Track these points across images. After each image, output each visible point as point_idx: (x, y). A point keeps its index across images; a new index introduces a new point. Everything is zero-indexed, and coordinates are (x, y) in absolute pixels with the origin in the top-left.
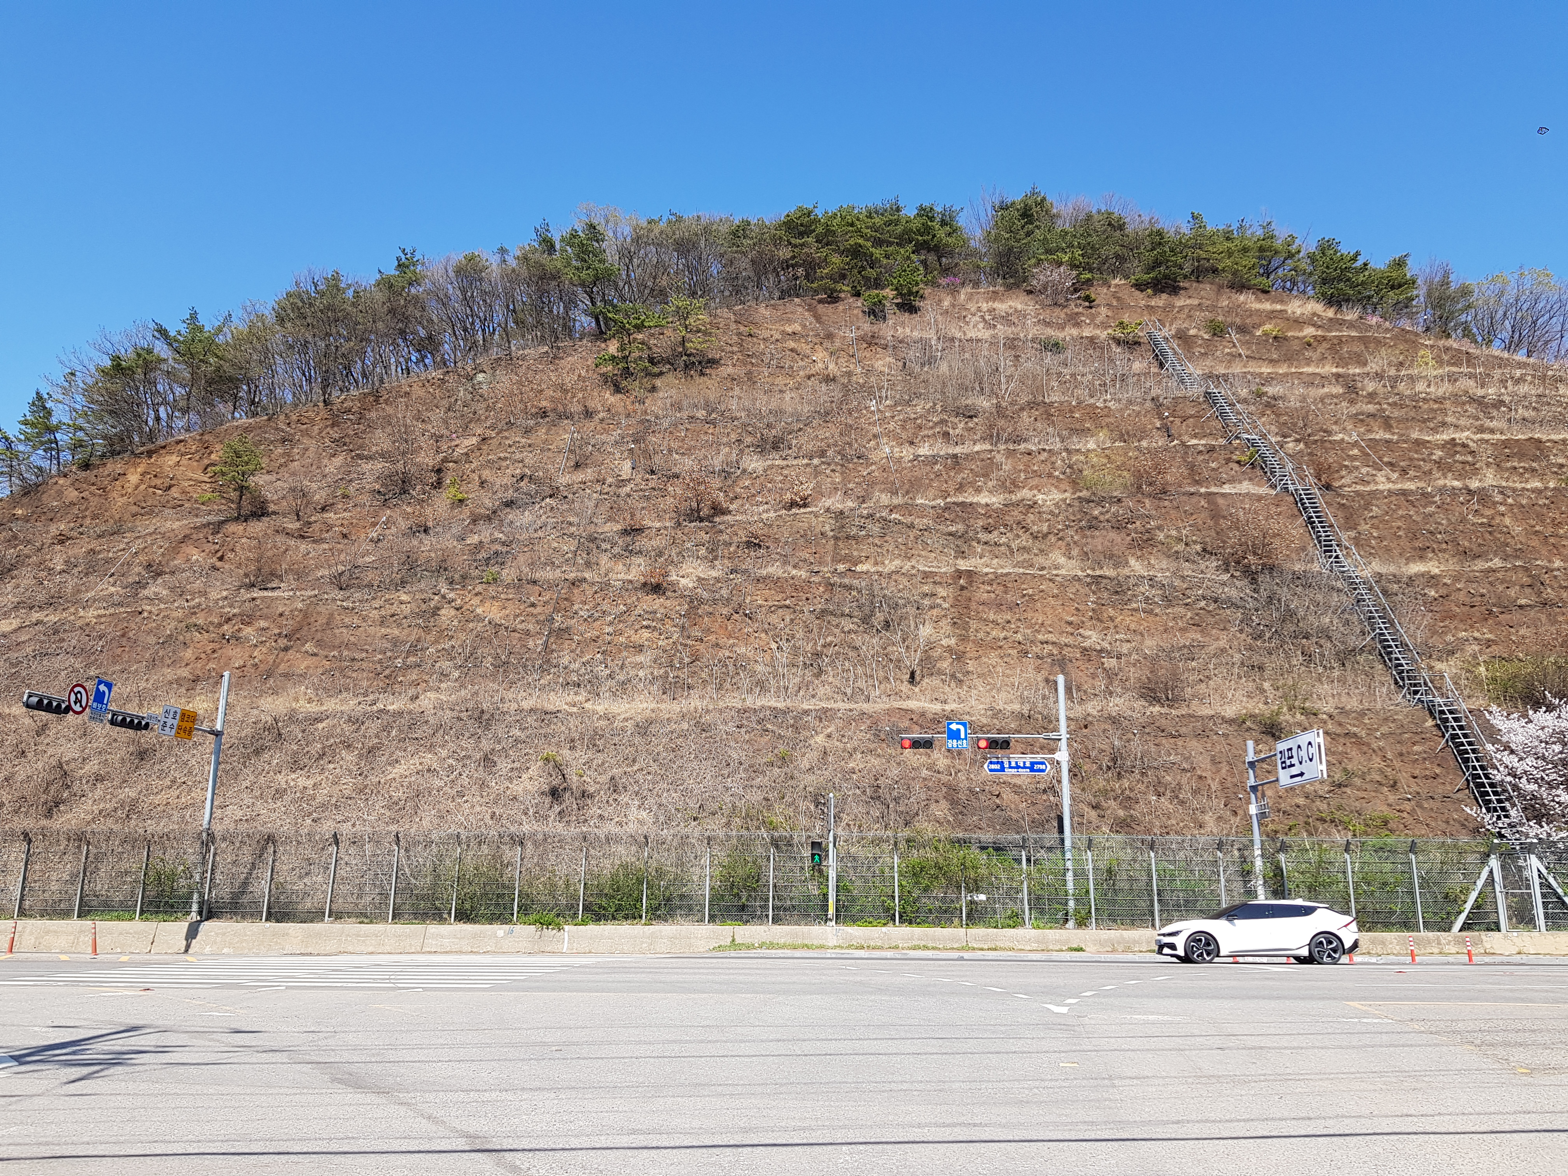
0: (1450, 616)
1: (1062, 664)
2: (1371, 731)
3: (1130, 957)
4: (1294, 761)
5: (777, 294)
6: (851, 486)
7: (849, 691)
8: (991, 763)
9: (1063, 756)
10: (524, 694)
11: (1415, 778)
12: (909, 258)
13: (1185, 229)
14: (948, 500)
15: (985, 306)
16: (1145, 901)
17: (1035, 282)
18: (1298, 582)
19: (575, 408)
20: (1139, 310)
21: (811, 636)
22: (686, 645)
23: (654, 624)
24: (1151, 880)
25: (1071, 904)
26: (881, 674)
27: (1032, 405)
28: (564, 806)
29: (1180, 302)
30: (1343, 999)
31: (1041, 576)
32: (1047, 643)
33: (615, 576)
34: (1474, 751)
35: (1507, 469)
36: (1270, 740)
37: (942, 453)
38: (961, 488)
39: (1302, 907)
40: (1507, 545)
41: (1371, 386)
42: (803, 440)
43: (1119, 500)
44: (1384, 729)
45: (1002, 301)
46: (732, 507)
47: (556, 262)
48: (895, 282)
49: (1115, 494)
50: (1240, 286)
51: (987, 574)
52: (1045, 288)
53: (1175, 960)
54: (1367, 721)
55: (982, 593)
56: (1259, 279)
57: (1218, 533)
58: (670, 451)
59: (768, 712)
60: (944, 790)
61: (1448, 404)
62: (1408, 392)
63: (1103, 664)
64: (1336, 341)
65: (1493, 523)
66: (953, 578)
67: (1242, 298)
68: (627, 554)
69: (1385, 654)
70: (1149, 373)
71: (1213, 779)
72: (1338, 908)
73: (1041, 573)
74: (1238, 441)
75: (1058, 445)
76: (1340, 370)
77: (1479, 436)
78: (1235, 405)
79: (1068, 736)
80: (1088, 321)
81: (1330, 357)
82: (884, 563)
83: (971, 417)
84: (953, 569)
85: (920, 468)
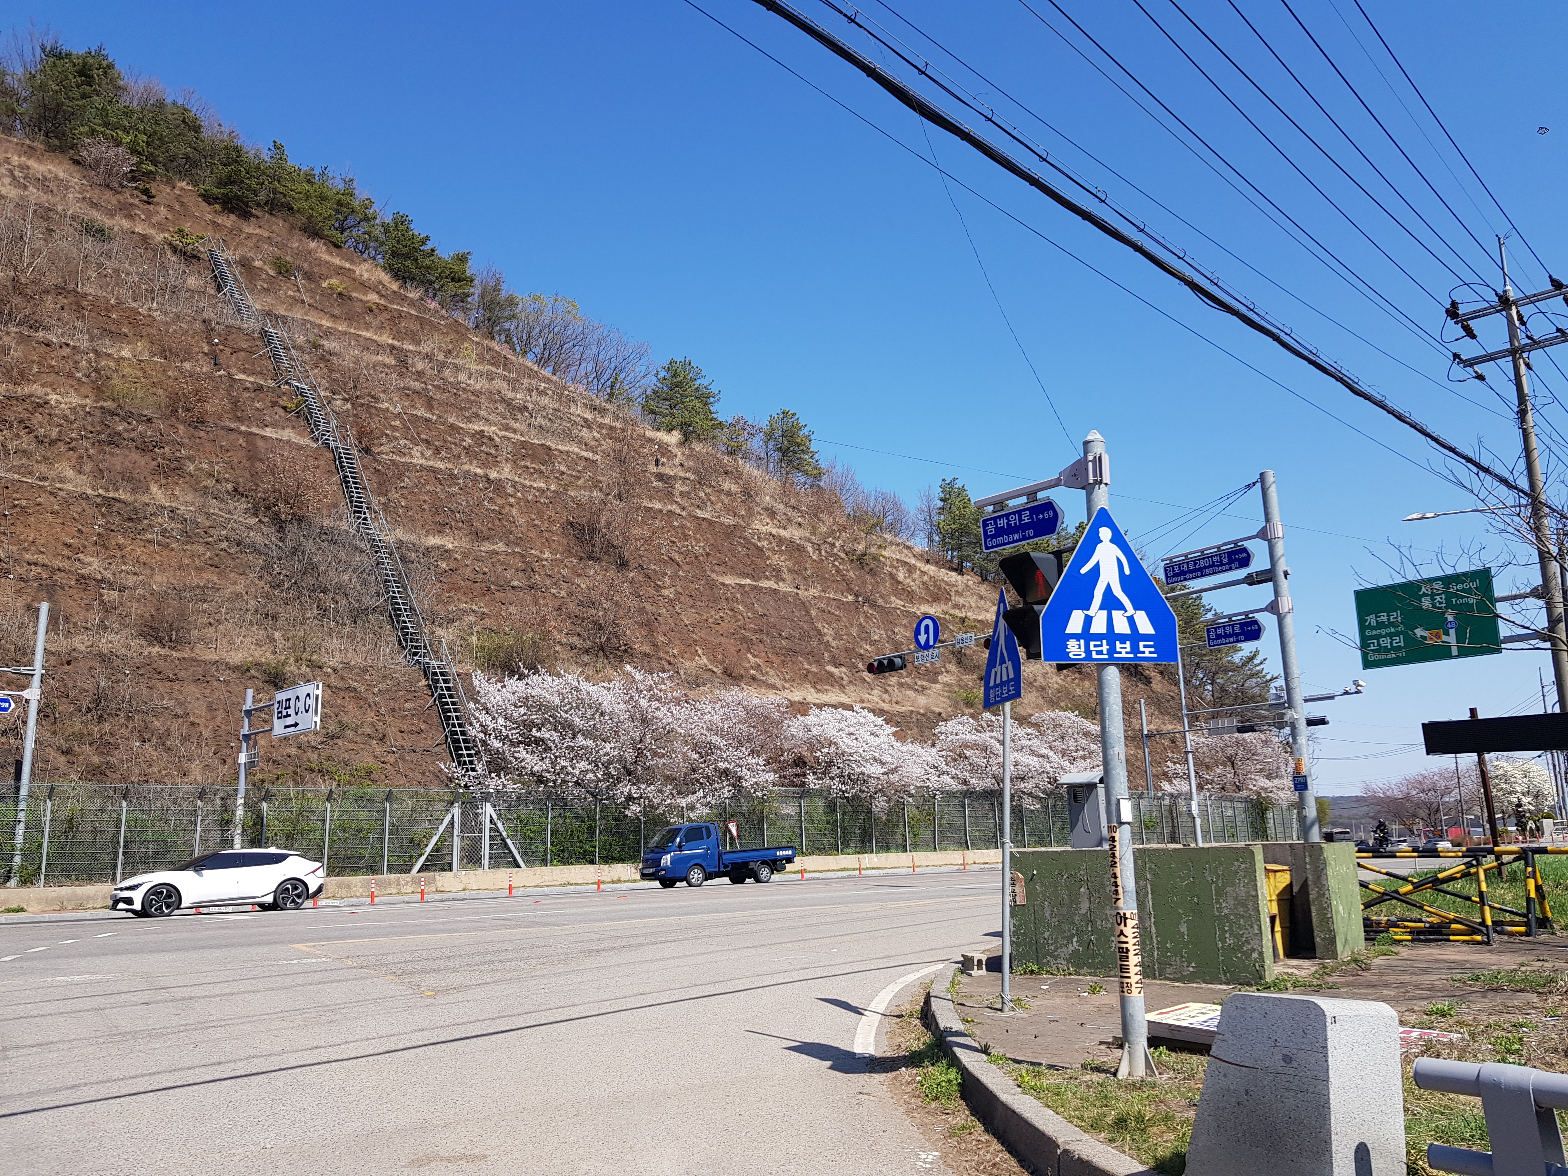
0: (454, 588)
1: (50, 590)
2: (369, 687)
3: (80, 914)
4: (290, 711)
9: (33, 694)
11: (402, 732)
13: (266, 156)
15: (15, 159)
16: (108, 854)
17: (85, 154)
18: (324, 537)
20: (203, 224)
24: (119, 833)
25: (18, 859)
27: (60, 290)
29: (250, 228)
30: (290, 942)
31: (40, 487)
32: (35, 564)
34: (455, 711)
35: (521, 467)
36: (272, 688)
39: (273, 854)
40: (511, 532)
41: (420, 366)
43: (149, 420)
44: (383, 686)
45: (40, 161)
49: (145, 412)
50: (315, 234)
52: (97, 162)
53: (130, 915)
54: (368, 677)
56: (334, 232)
57: (252, 475)
61: (483, 399)
62: (452, 379)
63: (101, 595)
64: (396, 315)
65: (503, 511)
67: (313, 245)
69: (394, 617)
70: (204, 293)
71: (206, 727)
72: (310, 855)
73: (41, 483)
74: (287, 387)
75: (85, 343)
76: (396, 343)
77: (503, 433)
78: (289, 350)
79: (44, 672)
80: (143, 217)
81: (388, 328)
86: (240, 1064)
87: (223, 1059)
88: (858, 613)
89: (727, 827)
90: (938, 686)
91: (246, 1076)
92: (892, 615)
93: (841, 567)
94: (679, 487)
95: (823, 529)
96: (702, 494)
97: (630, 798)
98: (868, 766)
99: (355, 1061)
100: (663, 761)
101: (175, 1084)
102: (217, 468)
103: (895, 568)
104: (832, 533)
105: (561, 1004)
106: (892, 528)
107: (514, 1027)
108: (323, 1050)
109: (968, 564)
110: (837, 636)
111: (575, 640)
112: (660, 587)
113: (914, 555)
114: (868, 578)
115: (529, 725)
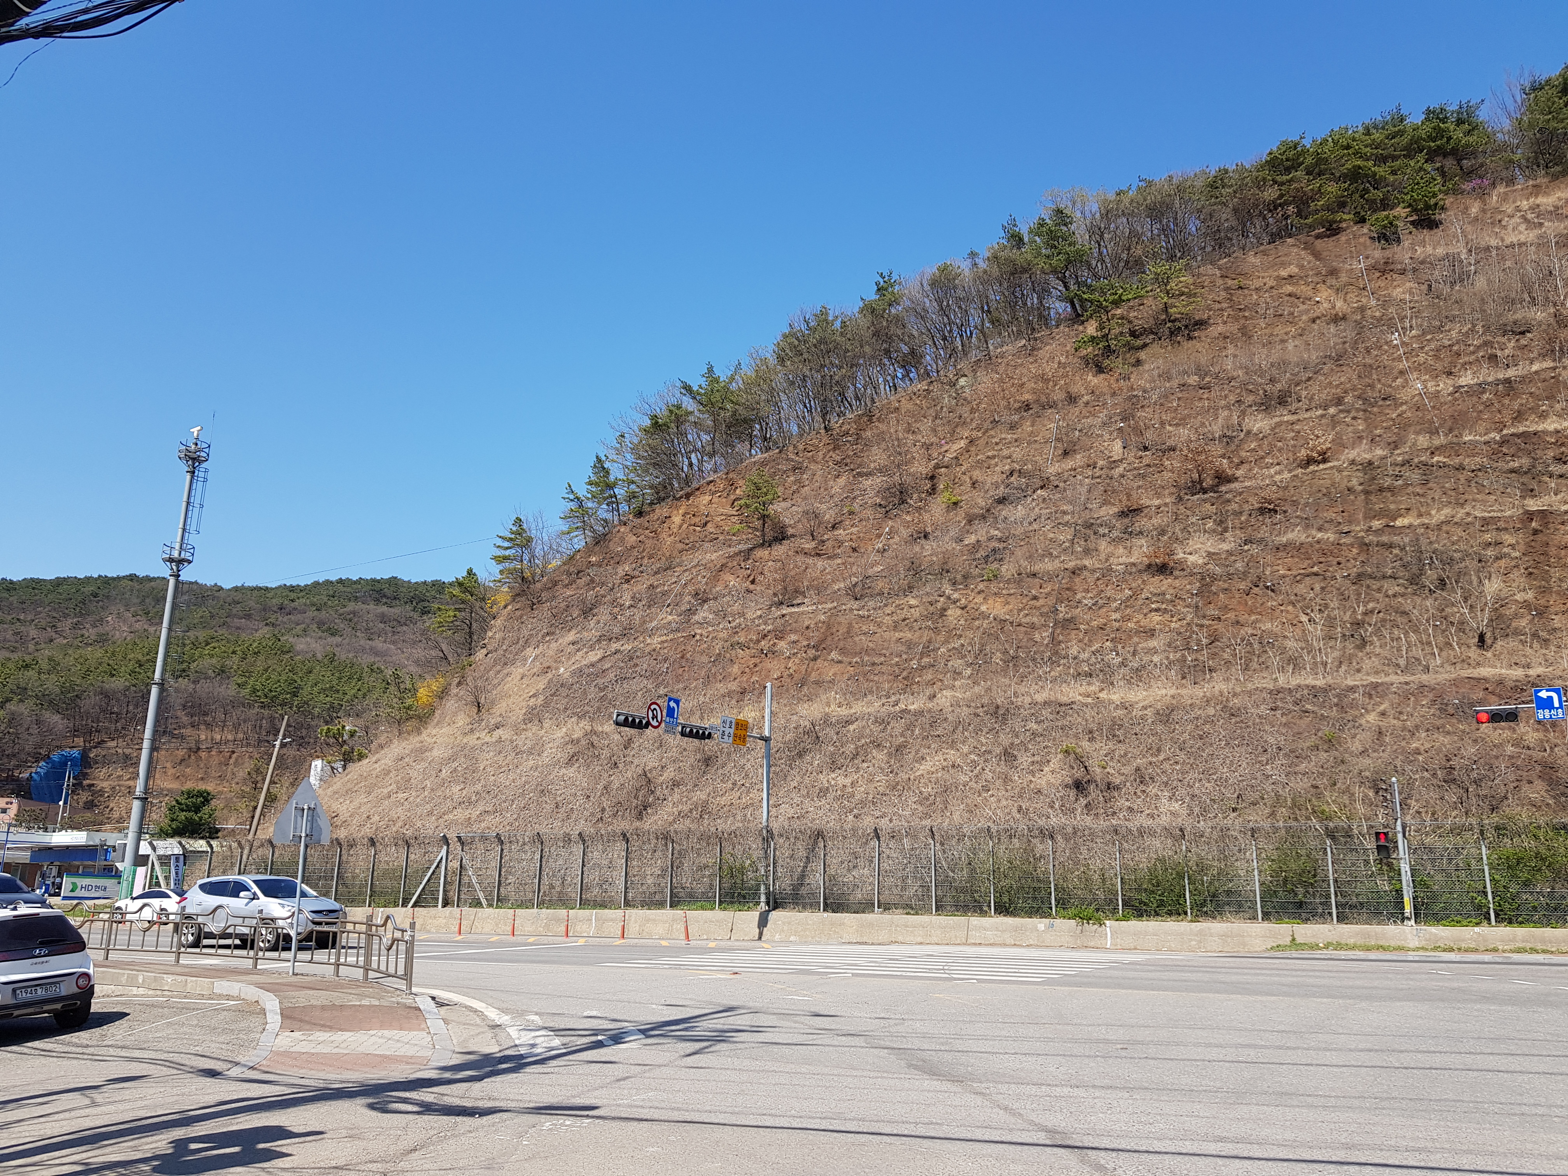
5: (1266, 239)
6: (1378, 432)
7: (1402, 662)
10: (1037, 687)
12: (1421, 169)
14: (1505, 432)
15: (1525, 204)
19: (1058, 395)
21: (1348, 604)
22: (1202, 626)
23: (1164, 606)
26: (1441, 639)
28: (1090, 798)
33: (1116, 561)
37: (1490, 379)
38: (1519, 416)
42: (1314, 388)
45: (1546, 194)
46: (1239, 473)
47: (1026, 254)
48: (1407, 198)
55: (1562, 535)
58: (1162, 423)
59: (1306, 692)
60: (1538, 768)
66: (1522, 521)
68: (1126, 536)
82: (1430, 514)
83: (1523, 333)
84: (1521, 511)
85: (1464, 401)
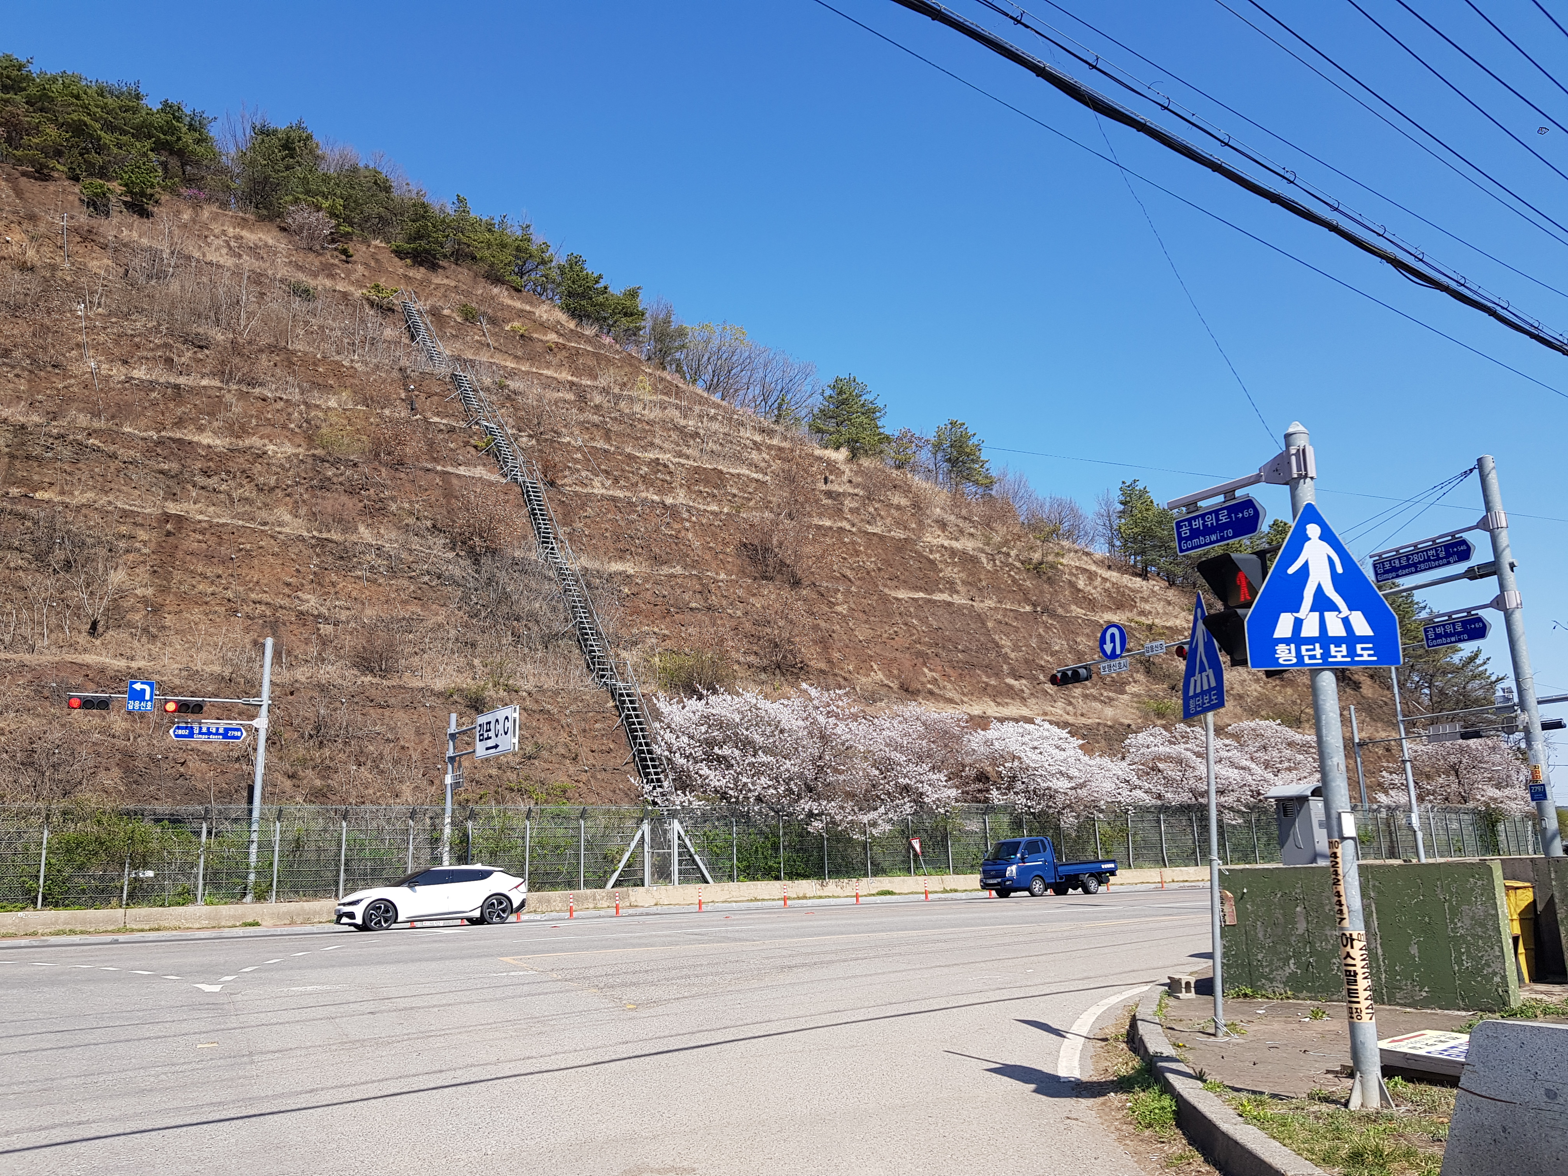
0: (637, 612)
1: (274, 626)
2: (563, 708)
3: (308, 928)
4: (491, 734)
6: (39, 397)
7: (7, 638)
8: (178, 728)
9: (262, 723)
11: (593, 751)
12: (145, 154)
13: (450, 210)
14: (163, 434)
15: (231, 231)
16: (331, 871)
17: (290, 221)
18: (516, 568)
20: (396, 278)
24: (340, 850)
25: (252, 877)
26: (53, 621)
27: (272, 349)
29: (438, 279)
30: (499, 955)
31: (262, 531)
32: (260, 603)
34: (642, 730)
35: (695, 492)
36: (473, 712)
37: (161, 380)
38: (180, 423)
39: (480, 871)
40: (688, 556)
41: (598, 399)
43: (355, 465)
44: (573, 708)
45: (252, 231)
48: (126, 176)
49: (352, 458)
50: (498, 280)
51: (200, 522)
52: (301, 228)
53: (352, 928)
54: (559, 700)
55: (191, 542)
56: (514, 277)
57: (449, 512)
60: (119, 756)
61: (657, 428)
62: (627, 411)
63: (319, 629)
64: (574, 352)
65: (680, 536)
66: (159, 521)
67: (496, 291)
69: (582, 641)
70: (399, 343)
71: (415, 750)
72: (513, 871)
73: (262, 528)
74: (477, 427)
75: (297, 397)
76: (574, 379)
77: (677, 460)
78: (478, 392)
79: (270, 702)
80: (343, 275)
81: (567, 366)
82: (72, 494)
83: (201, 347)
84: (160, 511)
85: (133, 393)
86: (459, 1072)
87: (444, 1068)
88: (1037, 623)
89: (910, 844)
90: (1125, 696)
91: (465, 1084)
92: (1073, 624)
93: (1017, 577)
94: (848, 503)
95: (997, 539)
96: (871, 510)
97: (811, 814)
98: (1055, 781)
99: (565, 1072)
100: (842, 778)
101: (402, 1091)
102: (417, 506)
103: (1075, 575)
104: (1006, 543)
105: (759, 1020)
106: (1069, 535)
107: (714, 1042)
108: (534, 1061)
109: (1153, 569)
110: (1016, 648)
111: (751, 659)
112: (833, 603)
113: (1094, 562)
114: (1046, 586)
115: (710, 743)
